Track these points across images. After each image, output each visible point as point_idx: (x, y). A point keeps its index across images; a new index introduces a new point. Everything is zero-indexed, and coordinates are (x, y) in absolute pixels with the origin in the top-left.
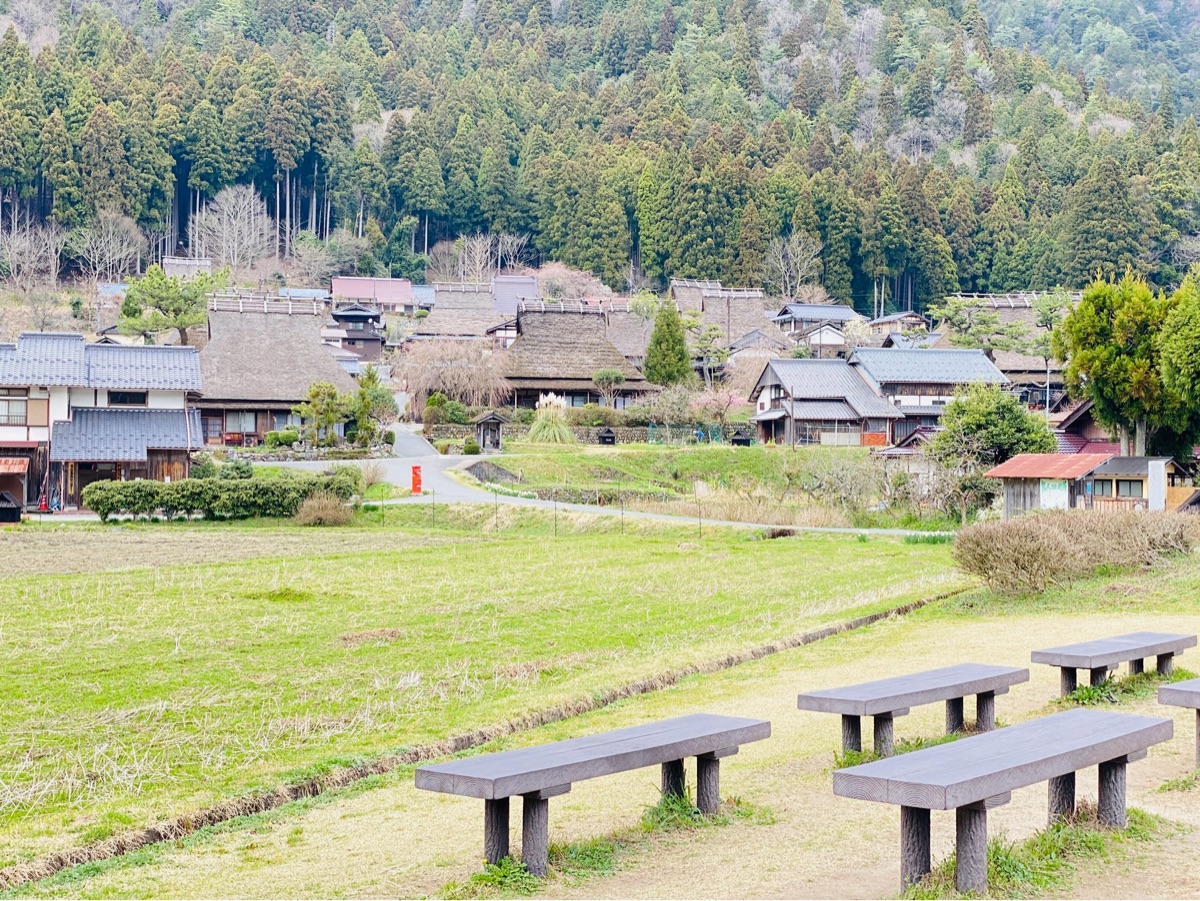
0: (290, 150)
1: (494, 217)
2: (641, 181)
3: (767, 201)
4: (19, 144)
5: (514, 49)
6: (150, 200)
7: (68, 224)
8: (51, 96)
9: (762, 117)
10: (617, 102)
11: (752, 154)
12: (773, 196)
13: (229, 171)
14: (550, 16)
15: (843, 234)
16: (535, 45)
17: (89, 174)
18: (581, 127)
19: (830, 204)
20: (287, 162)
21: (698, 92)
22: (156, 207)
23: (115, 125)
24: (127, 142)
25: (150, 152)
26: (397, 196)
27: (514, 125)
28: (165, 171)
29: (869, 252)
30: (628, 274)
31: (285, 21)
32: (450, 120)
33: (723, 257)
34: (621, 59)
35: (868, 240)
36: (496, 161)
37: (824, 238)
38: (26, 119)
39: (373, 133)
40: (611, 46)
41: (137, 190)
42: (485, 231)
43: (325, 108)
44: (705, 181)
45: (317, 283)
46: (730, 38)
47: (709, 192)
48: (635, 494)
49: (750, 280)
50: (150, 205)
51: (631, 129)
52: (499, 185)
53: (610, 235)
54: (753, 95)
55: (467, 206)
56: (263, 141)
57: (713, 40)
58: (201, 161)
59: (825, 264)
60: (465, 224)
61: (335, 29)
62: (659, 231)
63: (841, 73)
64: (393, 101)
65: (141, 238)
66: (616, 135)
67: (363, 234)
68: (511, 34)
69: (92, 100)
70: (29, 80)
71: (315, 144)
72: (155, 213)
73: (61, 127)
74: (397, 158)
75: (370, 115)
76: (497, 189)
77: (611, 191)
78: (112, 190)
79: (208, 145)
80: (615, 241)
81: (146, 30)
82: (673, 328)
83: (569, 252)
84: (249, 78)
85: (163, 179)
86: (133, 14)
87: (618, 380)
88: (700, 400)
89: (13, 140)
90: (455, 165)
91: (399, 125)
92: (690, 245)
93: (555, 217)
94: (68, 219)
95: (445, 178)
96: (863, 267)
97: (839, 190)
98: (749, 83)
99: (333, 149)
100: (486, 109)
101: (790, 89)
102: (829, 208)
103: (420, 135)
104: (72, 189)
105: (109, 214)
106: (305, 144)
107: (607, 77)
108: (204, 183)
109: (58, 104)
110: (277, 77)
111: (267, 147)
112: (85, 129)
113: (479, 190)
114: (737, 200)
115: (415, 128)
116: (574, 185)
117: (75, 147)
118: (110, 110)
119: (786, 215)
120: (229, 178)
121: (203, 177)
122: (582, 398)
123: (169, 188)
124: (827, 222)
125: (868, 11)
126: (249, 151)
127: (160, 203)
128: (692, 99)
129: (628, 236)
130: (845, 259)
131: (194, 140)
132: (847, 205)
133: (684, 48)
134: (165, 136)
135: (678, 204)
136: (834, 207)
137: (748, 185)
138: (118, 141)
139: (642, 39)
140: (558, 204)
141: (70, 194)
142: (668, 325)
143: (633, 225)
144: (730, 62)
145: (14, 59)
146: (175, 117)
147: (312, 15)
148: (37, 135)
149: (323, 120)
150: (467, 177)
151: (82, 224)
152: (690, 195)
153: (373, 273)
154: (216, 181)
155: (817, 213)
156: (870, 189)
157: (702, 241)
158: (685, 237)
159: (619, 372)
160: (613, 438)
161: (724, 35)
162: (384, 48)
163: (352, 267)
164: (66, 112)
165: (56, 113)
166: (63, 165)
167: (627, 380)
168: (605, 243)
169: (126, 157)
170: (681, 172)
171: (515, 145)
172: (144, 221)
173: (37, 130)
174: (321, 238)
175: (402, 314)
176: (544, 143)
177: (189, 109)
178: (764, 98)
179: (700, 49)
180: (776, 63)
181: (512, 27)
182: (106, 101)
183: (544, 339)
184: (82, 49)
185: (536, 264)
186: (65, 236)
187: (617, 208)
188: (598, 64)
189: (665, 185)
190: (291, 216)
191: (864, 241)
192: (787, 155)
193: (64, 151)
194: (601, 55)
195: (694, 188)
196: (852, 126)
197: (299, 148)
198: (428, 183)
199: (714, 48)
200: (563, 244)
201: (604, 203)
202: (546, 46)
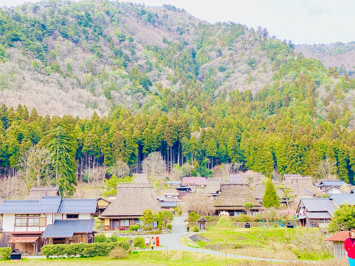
0: (171, 141)
1: (232, 158)
2: (277, 145)
3: (317, 149)
4: (95, 143)
5: (241, 109)
6: (131, 157)
7: (108, 165)
8: (105, 129)
9: (317, 124)
10: (271, 122)
11: (313, 135)
12: (319, 147)
13: (154, 148)
14: (252, 99)
15: (344, 158)
16: (248, 107)
17: (114, 150)
18: (260, 130)
19: (339, 149)
20: (170, 144)
21: (297, 118)
22: (133, 159)
23: (121, 137)
24: (125, 141)
25: (131, 144)
26: (204, 152)
27: (239, 130)
28: (136, 149)
29: (353, 164)
30: (274, 173)
31: (174, 105)
32: (220, 130)
33: (304, 167)
34: (273, 109)
35: (352, 160)
36: (233, 141)
37: (337, 160)
38: (97, 136)
39: (196, 135)
40: (270, 106)
41: (127, 154)
42: (230, 162)
43: (182, 128)
44: (297, 144)
45: (179, 180)
46: (306, 102)
47: (299, 147)
48: (248, 245)
49: (313, 174)
50: (131, 158)
51: (274, 129)
52: (234, 148)
53: (268, 161)
54: (314, 117)
55: (225, 154)
56: (164, 139)
57: (301, 102)
58: (146, 145)
59: (338, 168)
60: (224, 160)
61: (188, 106)
62: (283, 160)
63: (343, 110)
64: (204, 125)
65: (128, 168)
66: (270, 131)
67: (193, 164)
68: (240, 105)
69: (115, 130)
70: (99, 125)
71: (179, 139)
72: (133, 161)
73: (107, 138)
74: (203, 142)
75: (196, 130)
76: (233, 149)
77: (267, 148)
78: (120, 155)
79: (148, 141)
80: (269, 163)
81: (135, 110)
82: (272, 189)
83: (255, 167)
84: (160, 121)
85: (135, 151)
86: (132, 106)
87: (251, 206)
88: (280, 212)
89: (93, 142)
90: (221, 143)
91: (204, 132)
92: (293, 164)
93: (250, 157)
94: (108, 164)
95: (218, 147)
96: (351, 169)
97: (341, 145)
98: (313, 114)
99: (184, 140)
100: (231, 126)
101: (327, 115)
102: (338, 150)
103: (210, 134)
104: (109, 155)
105: (119, 162)
106: (175, 139)
107: (269, 115)
108: (147, 152)
109: (107, 132)
110: (168, 120)
111: (165, 140)
112: (113, 138)
113: (228, 150)
114: (307, 149)
115: (208, 133)
116: (256, 147)
117: (110, 143)
118: (121, 132)
119: (324, 153)
120: (154, 150)
121: (146, 150)
122: (241, 212)
123: (137, 153)
124: (338, 155)
125: (351, 91)
126: (160, 142)
127: (134, 158)
128: (294, 120)
129: (273, 162)
130: (345, 166)
131: (144, 140)
132: (344, 149)
133: (293, 105)
134: (136, 139)
135: (288, 151)
136: (340, 150)
137: (311, 144)
138: (122, 141)
139: (279, 103)
140: (251, 153)
141: (109, 157)
142: (270, 188)
143: (274, 158)
144: (307, 108)
145: (95, 120)
146: (139, 133)
147: (182, 103)
148: (100, 141)
149: (181, 132)
150: (224, 146)
151: (112, 165)
152: (292, 148)
153: (196, 176)
154: (150, 151)
155: (334, 152)
156: (352, 144)
157: (297, 162)
158: (291, 161)
159: (253, 204)
160: (249, 226)
161: (305, 101)
162: (202, 111)
163: (190, 174)
164: (108, 134)
165: (106, 134)
166: (107, 149)
167: (255, 206)
168: (266, 164)
169: (125, 145)
170: (289, 141)
171: (240, 136)
172: (130, 163)
173: (100, 139)
174: (181, 166)
175: (203, 188)
176: (247, 135)
177: (143, 131)
178: (318, 118)
179: (297, 105)
180: (322, 107)
181: (241, 103)
182: (120, 130)
183: (228, 193)
184: (116, 116)
185: (244, 171)
186: (107, 169)
187: (269, 153)
188: (266, 111)
189: (284, 145)
190: (172, 160)
191: (351, 160)
192: (324, 135)
193: (107, 144)
194: (267, 109)
195: (293, 146)
196: (347, 125)
197: (174, 140)
198: (212, 148)
199: (302, 105)
200: (254, 165)
201: (265, 152)
202: (250, 107)
